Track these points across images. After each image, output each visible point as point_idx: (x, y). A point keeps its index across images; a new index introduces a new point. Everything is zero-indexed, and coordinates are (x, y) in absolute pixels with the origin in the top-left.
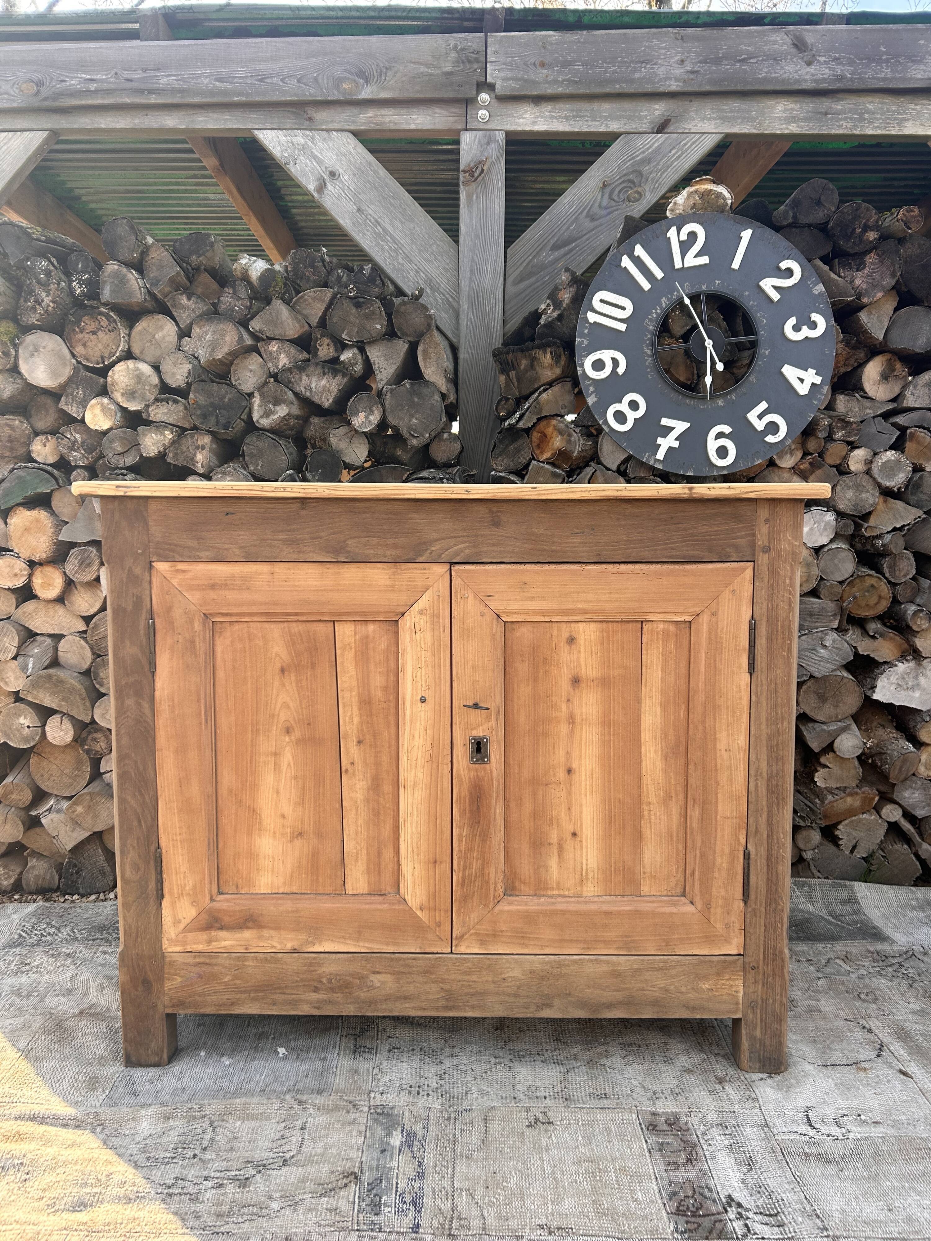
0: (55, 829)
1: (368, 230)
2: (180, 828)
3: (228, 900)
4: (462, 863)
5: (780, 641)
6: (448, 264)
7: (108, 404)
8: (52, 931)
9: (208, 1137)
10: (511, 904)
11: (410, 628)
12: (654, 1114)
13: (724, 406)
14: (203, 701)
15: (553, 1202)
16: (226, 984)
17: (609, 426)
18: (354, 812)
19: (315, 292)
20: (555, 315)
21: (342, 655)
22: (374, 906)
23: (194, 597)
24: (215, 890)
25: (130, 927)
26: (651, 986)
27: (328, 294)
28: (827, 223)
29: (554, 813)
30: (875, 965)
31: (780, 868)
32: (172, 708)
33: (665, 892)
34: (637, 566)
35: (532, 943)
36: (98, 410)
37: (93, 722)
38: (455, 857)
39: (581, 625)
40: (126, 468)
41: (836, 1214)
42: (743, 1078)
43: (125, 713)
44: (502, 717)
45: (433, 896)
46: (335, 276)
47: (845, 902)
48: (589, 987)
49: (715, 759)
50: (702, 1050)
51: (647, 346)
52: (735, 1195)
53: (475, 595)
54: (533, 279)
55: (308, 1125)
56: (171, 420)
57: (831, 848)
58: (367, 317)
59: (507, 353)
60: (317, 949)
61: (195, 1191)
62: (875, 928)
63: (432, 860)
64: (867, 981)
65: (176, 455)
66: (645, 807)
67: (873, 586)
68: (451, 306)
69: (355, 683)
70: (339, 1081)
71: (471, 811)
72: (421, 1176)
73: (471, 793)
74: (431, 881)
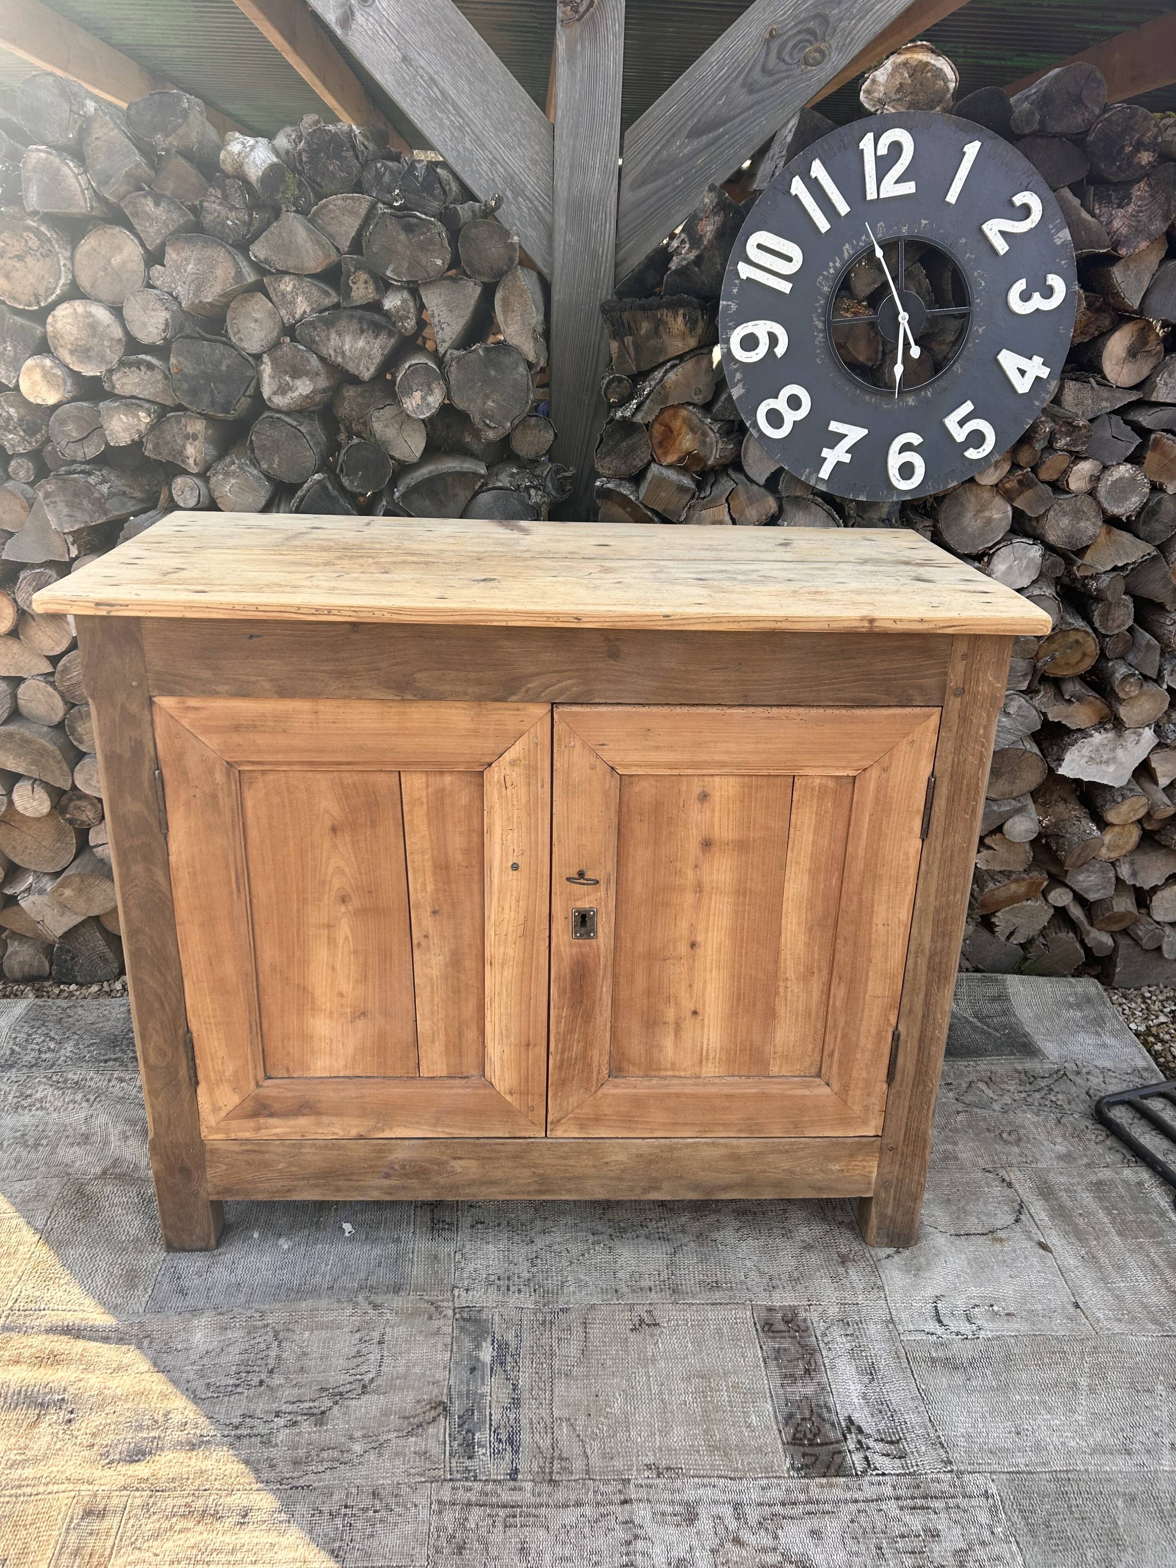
0: (39, 913)
1: (419, 93)
2: (214, 1010)
3: (278, 1086)
4: (560, 1046)
5: (963, 801)
6: (537, 153)
7: (52, 368)
8: (52, 1045)
9: (273, 1354)
10: (616, 1086)
11: (498, 782)
12: (770, 1309)
13: (915, 407)
14: (232, 868)
15: (661, 1432)
16: (280, 1171)
17: (759, 430)
18: (429, 989)
19: (343, 199)
20: (692, 256)
21: (411, 811)
22: (455, 1091)
23: (213, 742)
24: (260, 1073)
25: (160, 1115)
26: (775, 1168)
27: (363, 203)
28: (1087, 133)
29: (672, 991)
30: (1022, 1088)
31: (933, 1049)
32: (193, 875)
33: (797, 1073)
34: (794, 710)
35: (640, 1126)
36: (37, 376)
37: (74, 787)
38: (552, 1039)
39: (717, 779)
40: (88, 462)
41: (962, 1442)
42: (868, 1255)
43: (132, 881)
44: (613, 885)
45: (526, 1078)
46: (373, 173)
47: (994, 999)
48: (703, 1170)
49: (870, 934)
50: (824, 1219)
51: (819, 315)
52: (855, 1417)
53: (584, 744)
54: (660, 182)
55: (386, 1338)
56: (145, 394)
57: (985, 935)
58: (423, 247)
59: (622, 310)
60: (387, 1134)
61: (266, 1431)
62: (1025, 1035)
63: (524, 1043)
64: (1011, 1116)
65: (156, 446)
66: (781, 984)
67: (1077, 642)
68: (541, 219)
69: (427, 845)
70: (417, 1271)
71: (573, 991)
72: (516, 1403)
73: (572, 971)
74: (523, 1065)
